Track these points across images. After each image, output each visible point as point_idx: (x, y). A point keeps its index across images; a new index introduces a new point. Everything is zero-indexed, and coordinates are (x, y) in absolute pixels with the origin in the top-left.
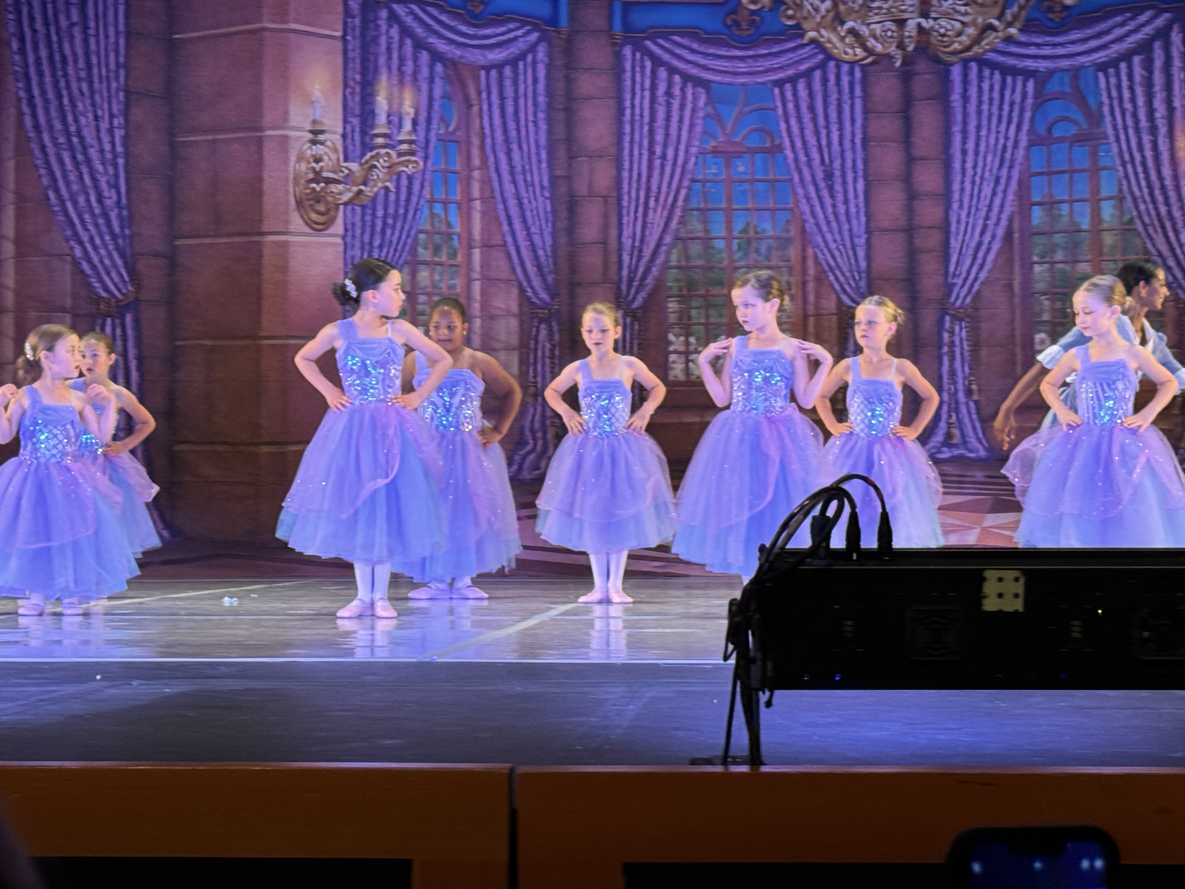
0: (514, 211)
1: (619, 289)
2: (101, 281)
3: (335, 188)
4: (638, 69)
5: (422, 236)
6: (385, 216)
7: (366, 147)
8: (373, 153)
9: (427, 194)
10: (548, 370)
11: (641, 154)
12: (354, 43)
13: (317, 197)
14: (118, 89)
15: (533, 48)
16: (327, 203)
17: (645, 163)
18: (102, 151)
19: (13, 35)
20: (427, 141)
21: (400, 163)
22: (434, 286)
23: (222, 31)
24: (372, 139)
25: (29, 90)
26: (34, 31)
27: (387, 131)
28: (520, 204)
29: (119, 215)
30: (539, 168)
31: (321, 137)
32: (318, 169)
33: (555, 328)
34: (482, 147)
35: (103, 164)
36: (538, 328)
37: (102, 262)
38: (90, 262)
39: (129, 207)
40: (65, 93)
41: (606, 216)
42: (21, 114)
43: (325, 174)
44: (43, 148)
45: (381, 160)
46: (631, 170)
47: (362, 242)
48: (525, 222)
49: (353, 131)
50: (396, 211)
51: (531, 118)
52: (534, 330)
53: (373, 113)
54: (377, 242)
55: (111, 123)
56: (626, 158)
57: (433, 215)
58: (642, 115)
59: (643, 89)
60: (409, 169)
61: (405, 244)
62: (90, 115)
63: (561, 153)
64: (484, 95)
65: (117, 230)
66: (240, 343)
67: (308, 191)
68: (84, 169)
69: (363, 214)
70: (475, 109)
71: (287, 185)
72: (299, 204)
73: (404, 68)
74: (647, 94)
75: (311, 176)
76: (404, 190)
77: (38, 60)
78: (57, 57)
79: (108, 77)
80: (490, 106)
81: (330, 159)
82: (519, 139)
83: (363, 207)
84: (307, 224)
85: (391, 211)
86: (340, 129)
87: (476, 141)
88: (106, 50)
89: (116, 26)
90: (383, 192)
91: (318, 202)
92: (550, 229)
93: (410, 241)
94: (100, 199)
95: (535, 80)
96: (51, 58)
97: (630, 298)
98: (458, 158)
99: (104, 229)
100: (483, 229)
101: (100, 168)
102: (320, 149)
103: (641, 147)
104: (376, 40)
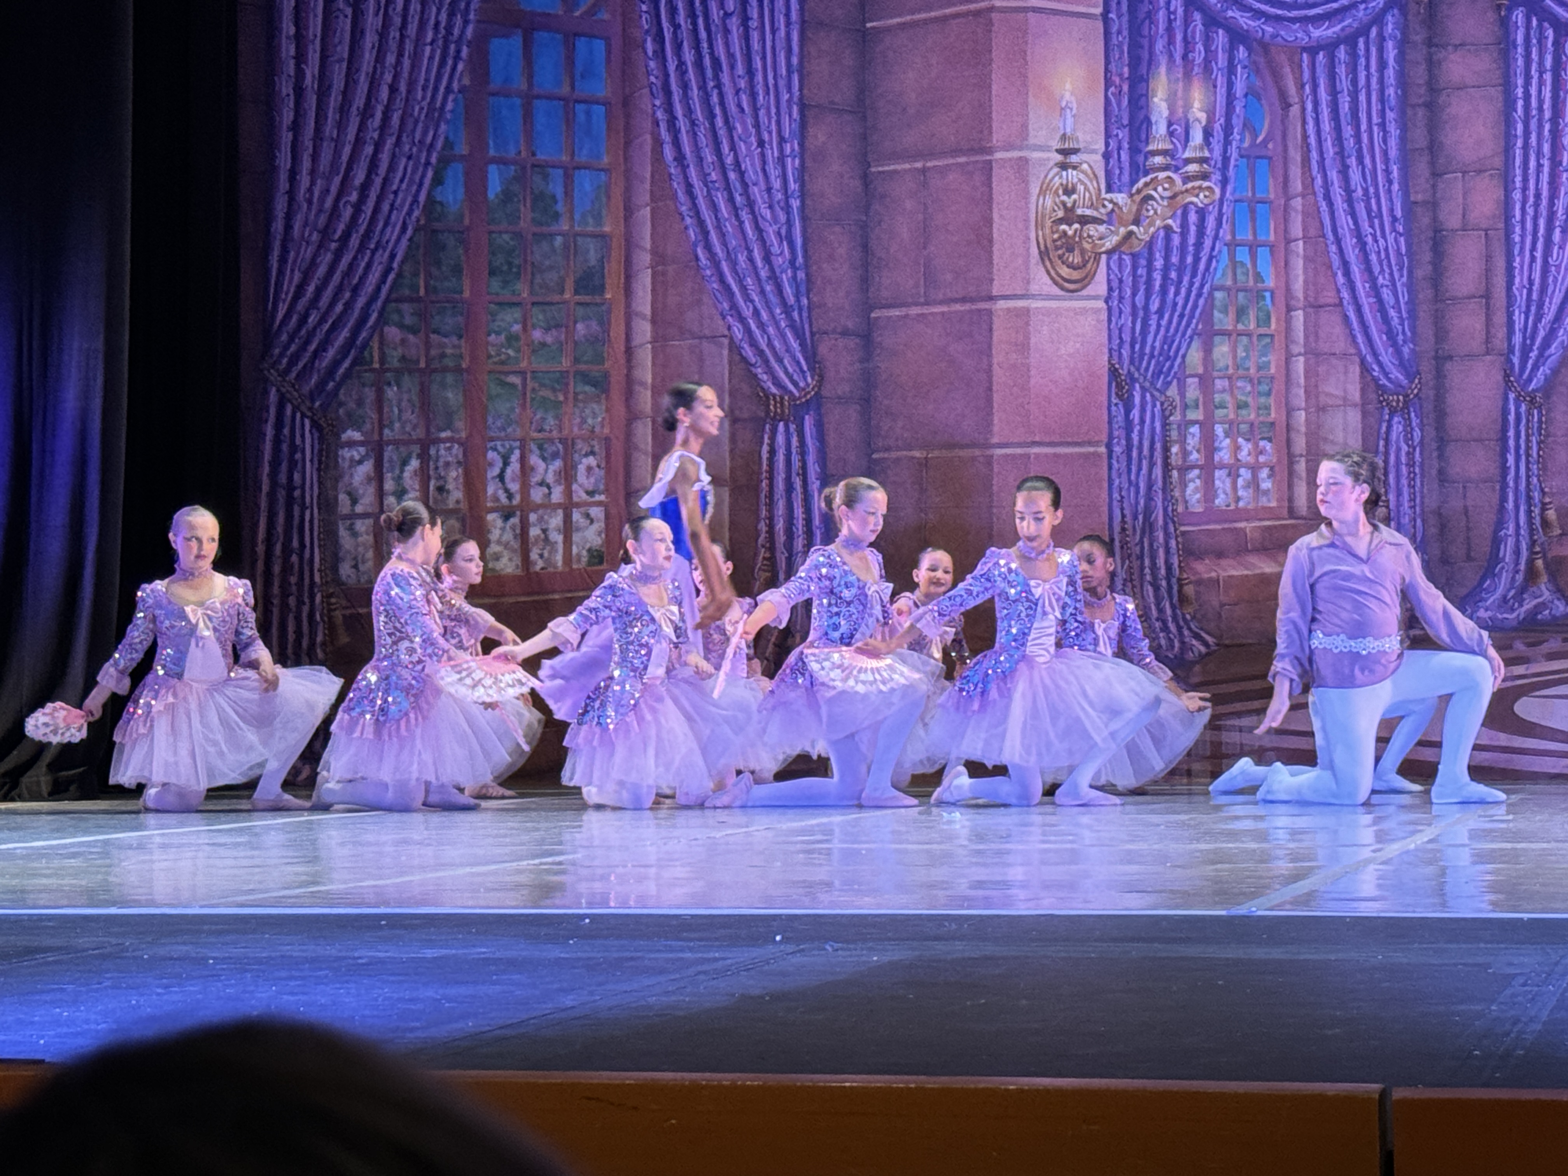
0: (1352, 255)
1: (1509, 361)
2: (770, 371)
3: (1092, 230)
4: (1534, 41)
5: (1218, 295)
6: (1166, 268)
7: (1138, 170)
8: (1148, 179)
9: (1225, 233)
10: (1404, 482)
11: (1539, 166)
12: (1120, 22)
13: (1069, 245)
14: (789, 101)
15: (1378, 19)
16: (1083, 252)
17: (1545, 177)
18: (769, 190)
19: (647, 32)
20: (1226, 159)
21: (1187, 191)
22: (1237, 367)
23: (933, 14)
24: (1146, 158)
25: (669, 108)
26: (676, 27)
27: (1169, 146)
28: (1362, 244)
29: (794, 277)
30: (1389, 191)
31: (1074, 159)
32: (1069, 205)
33: (1415, 422)
34: (1306, 161)
35: (771, 207)
36: (1389, 422)
37: (770, 344)
38: (753, 344)
39: (807, 266)
40: (718, 110)
41: (1489, 258)
42: (658, 143)
43: (1079, 212)
44: (689, 187)
45: (1160, 189)
46: (1525, 189)
47: (1134, 306)
48: (1369, 269)
49: (1119, 148)
50: (1183, 259)
51: (1375, 120)
52: (1384, 425)
53: (1148, 121)
54: (1155, 306)
55: (781, 150)
56: (1518, 172)
57: (1234, 264)
58: (1540, 109)
59: (1541, 74)
60: (1200, 200)
61: (1195, 306)
62: (753, 139)
63: (1422, 167)
64: (1307, 89)
65: (791, 300)
66: (962, 453)
67: (1056, 236)
68: (745, 215)
69: (1135, 268)
70: (1295, 110)
71: (1027, 228)
72: (1044, 254)
73: (1190, 55)
74: (1548, 77)
75: (1061, 214)
76: (1193, 229)
77: (681, 64)
78: (707, 61)
79: (776, 85)
80: (1316, 104)
81: (1086, 189)
82: (1360, 151)
83: (1134, 256)
84: (1056, 283)
85: (1175, 259)
86: (1100, 146)
87: (1296, 155)
88: (774, 48)
89: (787, 15)
90: (1162, 233)
91: (1070, 250)
92: (1404, 279)
93: (1201, 302)
94: (767, 258)
95: (1382, 65)
96: (699, 63)
97: (1525, 376)
98: (1271, 181)
99: (773, 299)
100: (1306, 282)
101: (767, 214)
102: (1072, 175)
103: (1539, 154)
104: (1150, 16)
